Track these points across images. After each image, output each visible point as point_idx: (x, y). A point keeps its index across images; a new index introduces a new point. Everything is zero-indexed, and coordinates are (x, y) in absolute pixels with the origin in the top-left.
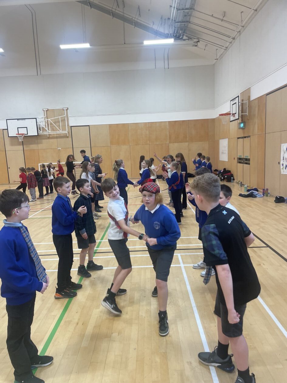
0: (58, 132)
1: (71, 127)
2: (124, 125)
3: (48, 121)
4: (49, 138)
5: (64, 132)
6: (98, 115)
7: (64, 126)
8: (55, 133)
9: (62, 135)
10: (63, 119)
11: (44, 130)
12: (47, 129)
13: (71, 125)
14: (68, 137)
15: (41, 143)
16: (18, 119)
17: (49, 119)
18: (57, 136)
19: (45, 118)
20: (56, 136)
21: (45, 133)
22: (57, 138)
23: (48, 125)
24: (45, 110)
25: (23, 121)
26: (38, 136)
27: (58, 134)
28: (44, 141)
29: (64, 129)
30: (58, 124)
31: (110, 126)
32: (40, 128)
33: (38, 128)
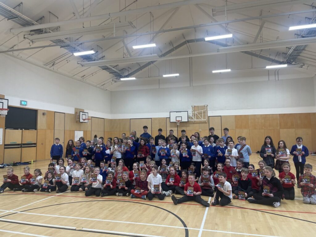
0: (200, 120)
1: (209, 116)
2: (245, 116)
3: (194, 113)
4: (194, 123)
5: (204, 120)
6: (227, 110)
7: (204, 116)
8: (198, 120)
9: (203, 122)
10: (204, 111)
11: (191, 118)
12: (193, 118)
13: (209, 115)
14: (206, 123)
15: (189, 126)
16: (177, 112)
17: (195, 112)
18: (200, 122)
19: (193, 111)
20: (198, 122)
21: (192, 120)
22: (199, 123)
23: (194, 115)
24: (193, 106)
25: (180, 113)
26: (188, 122)
27: (200, 121)
28: (191, 125)
29: (204, 118)
30: (200, 115)
31: (236, 116)
32: (189, 117)
33: (188, 117)
